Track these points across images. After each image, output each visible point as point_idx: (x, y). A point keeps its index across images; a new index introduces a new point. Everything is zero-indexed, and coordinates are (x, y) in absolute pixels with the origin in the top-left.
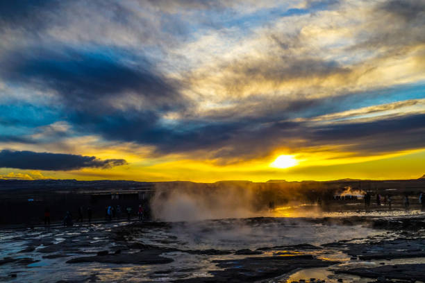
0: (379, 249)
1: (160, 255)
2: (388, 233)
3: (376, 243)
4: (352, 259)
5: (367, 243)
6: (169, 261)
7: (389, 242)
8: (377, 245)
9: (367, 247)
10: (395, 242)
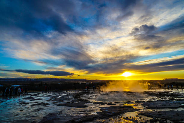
0: (152, 104)
3: (152, 101)
4: (144, 108)
5: (149, 101)
6: (86, 106)
7: (156, 101)
8: (152, 102)
9: (149, 103)
10: (158, 101)
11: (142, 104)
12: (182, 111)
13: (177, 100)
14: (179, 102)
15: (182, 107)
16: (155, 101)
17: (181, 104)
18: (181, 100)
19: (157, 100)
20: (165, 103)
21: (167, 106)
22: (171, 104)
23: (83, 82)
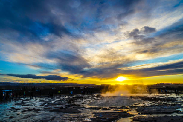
0: (147, 109)
1: (78, 110)
3: (146, 106)
6: (80, 112)
7: (150, 106)
9: (143, 108)
10: (152, 106)
11: (137, 109)
12: (176, 116)
13: (171, 105)
14: (173, 106)
15: (176, 112)
17: (175, 109)
18: (174, 105)
20: (159, 108)
21: (161, 111)
22: (165, 109)
23: (77, 87)
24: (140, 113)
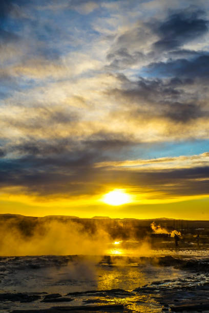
2: (198, 275)
5: (178, 288)
8: (188, 291)
9: (179, 293)
11: (158, 296)
16: (198, 286)
19: (202, 282)
24: (167, 310)
